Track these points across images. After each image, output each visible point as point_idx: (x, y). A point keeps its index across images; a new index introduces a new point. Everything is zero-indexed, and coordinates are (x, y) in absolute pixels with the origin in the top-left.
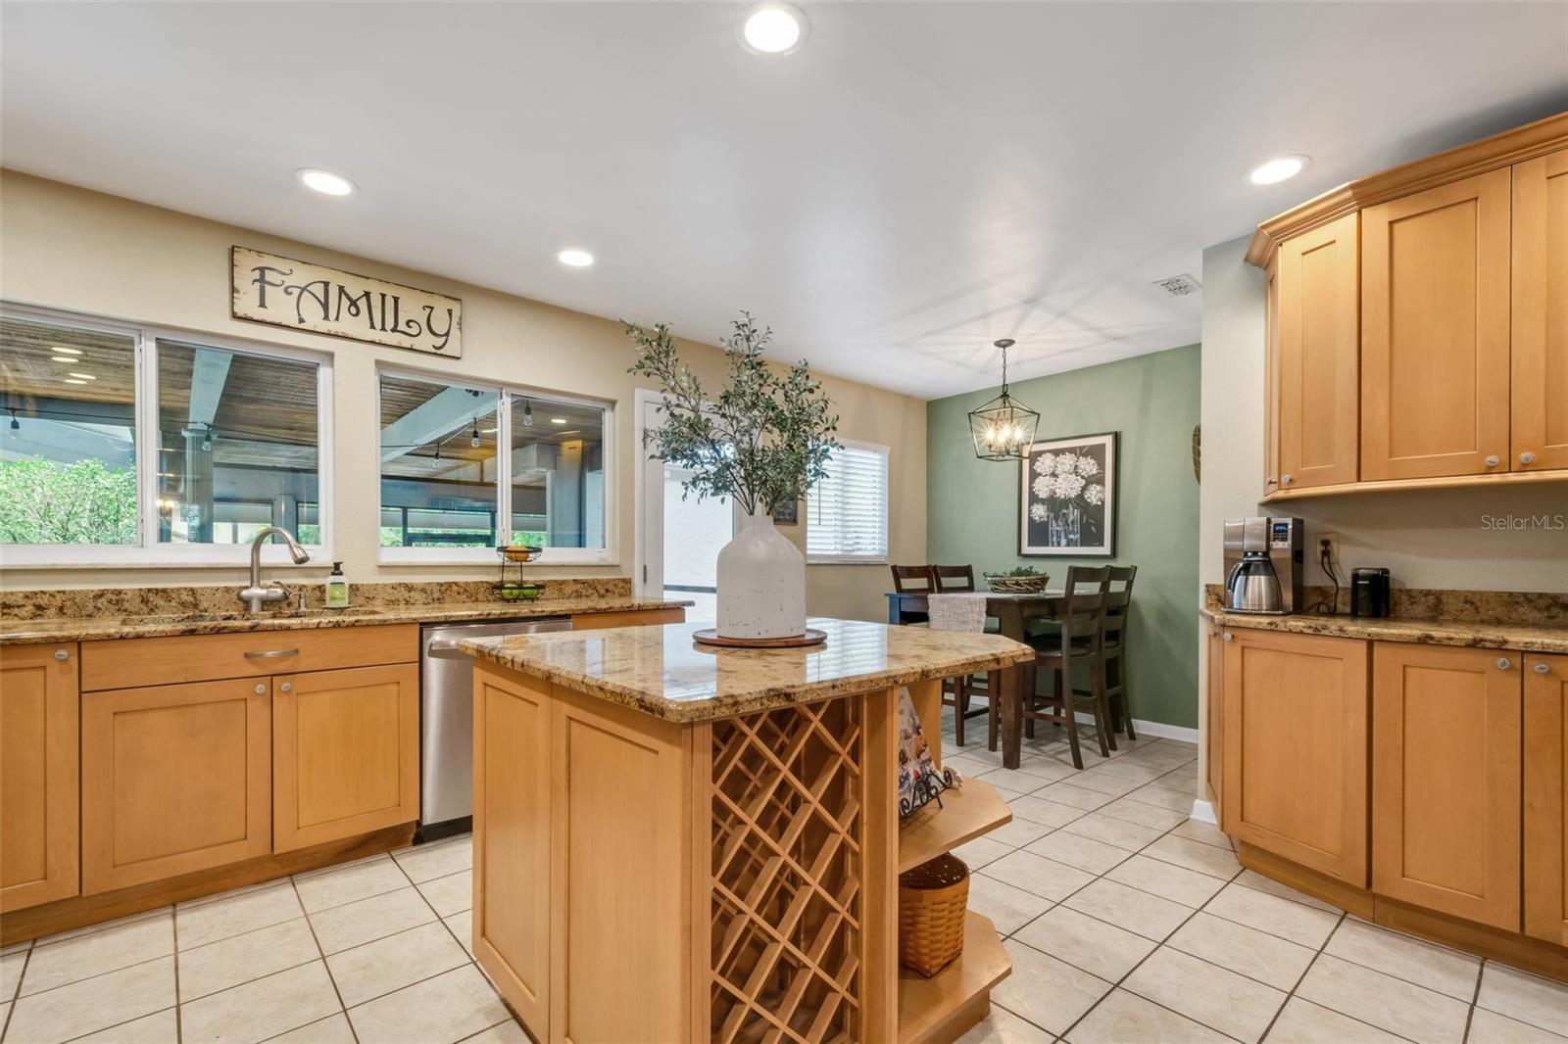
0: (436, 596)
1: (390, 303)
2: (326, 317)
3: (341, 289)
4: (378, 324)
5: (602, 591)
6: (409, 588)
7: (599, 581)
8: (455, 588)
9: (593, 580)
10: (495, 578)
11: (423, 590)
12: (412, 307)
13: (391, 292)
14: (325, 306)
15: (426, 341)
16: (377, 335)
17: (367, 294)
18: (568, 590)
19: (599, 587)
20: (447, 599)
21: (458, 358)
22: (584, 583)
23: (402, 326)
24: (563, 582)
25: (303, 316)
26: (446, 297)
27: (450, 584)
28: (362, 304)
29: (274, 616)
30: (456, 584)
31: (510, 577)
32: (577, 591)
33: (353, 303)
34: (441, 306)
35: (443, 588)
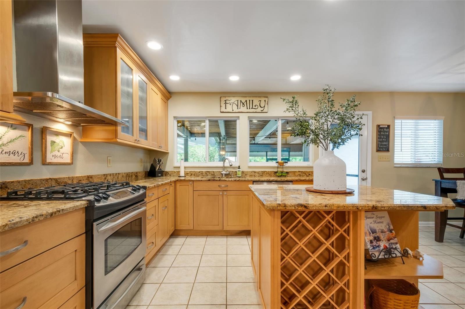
0: (261, 174)
1: (251, 102)
2: (238, 109)
3: (241, 101)
4: (248, 108)
5: (308, 175)
6: (255, 172)
7: (306, 171)
8: (266, 172)
9: (305, 171)
10: (276, 170)
11: (258, 173)
12: (256, 102)
13: (251, 99)
14: (238, 106)
15: (259, 110)
16: (248, 110)
17: (246, 101)
18: (297, 174)
19: (307, 173)
20: (264, 175)
21: (267, 112)
22: (302, 172)
23: (254, 107)
24: (295, 172)
25: (233, 109)
26: (264, 97)
27: (264, 171)
28: (245, 104)
29: (227, 178)
30: (266, 171)
31: (280, 170)
32: (300, 174)
33: (243, 104)
34: (263, 99)
35: (263, 173)
